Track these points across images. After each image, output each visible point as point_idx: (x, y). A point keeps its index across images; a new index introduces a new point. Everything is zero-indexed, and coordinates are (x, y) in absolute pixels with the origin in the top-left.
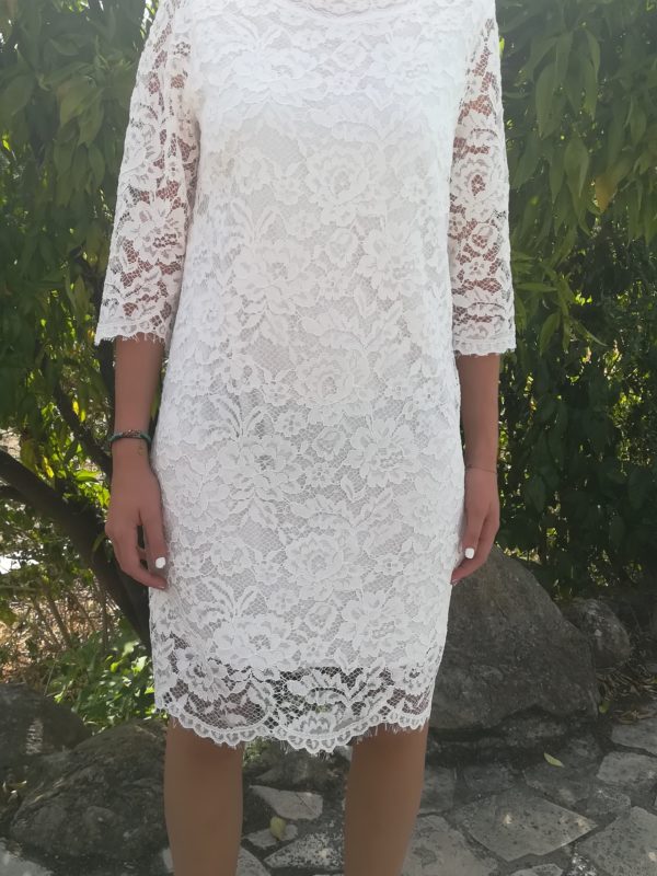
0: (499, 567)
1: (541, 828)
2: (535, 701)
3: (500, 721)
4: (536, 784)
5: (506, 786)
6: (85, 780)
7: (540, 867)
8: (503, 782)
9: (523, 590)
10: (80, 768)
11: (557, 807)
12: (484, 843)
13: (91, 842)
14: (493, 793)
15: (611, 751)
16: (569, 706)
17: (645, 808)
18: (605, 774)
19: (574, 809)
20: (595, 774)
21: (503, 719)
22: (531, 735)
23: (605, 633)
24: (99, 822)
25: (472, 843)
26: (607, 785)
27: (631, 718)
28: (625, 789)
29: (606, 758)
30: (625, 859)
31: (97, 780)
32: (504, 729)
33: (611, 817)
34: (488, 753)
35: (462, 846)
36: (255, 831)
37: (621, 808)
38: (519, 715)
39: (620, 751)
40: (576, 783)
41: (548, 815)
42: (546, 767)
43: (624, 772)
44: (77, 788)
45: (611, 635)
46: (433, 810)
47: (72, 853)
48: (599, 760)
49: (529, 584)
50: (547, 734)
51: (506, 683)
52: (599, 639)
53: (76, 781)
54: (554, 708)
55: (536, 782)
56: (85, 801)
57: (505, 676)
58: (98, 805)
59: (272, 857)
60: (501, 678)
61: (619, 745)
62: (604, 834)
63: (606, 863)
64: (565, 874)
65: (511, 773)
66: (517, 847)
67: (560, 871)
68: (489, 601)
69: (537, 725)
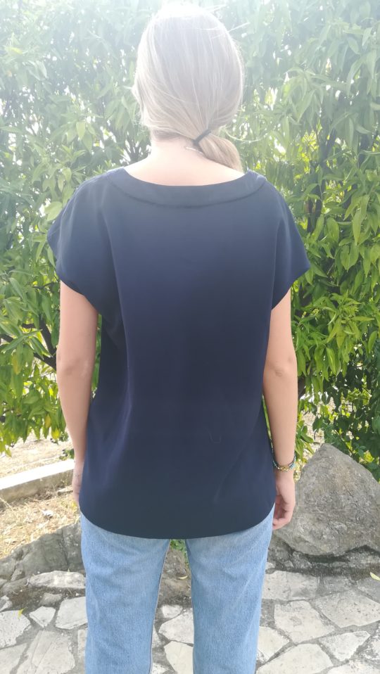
0: (349, 468)
1: (362, 612)
2: (365, 543)
3: (344, 553)
5: (346, 588)
7: (358, 632)
8: (345, 586)
9: (363, 481)
11: (373, 602)
12: (329, 617)
14: (338, 592)
21: (347, 552)
22: (363, 562)
25: (323, 617)
32: (348, 557)
34: (339, 570)
35: (316, 618)
38: (356, 550)
41: (367, 605)
42: (371, 580)
46: (304, 598)
49: (367, 478)
50: (373, 562)
51: (349, 532)
54: (377, 548)
55: (363, 588)
57: (349, 528)
60: (346, 529)
64: (371, 637)
65: (351, 582)
66: (347, 621)
67: (369, 635)
68: (342, 487)
69: (367, 556)
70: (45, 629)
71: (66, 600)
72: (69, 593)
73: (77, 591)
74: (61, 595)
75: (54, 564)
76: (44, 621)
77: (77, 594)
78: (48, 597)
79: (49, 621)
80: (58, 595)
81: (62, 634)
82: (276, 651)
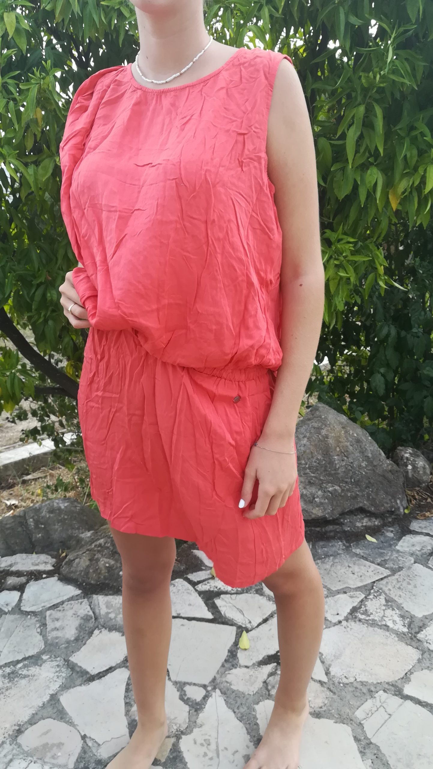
0: (343, 428)
1: (356, 574)
2: (361, 505)
3: (338, 515)
4: (358, 551)
5: (340, 552)
6: (100, 545)
7: (352, 593)
8: (339, 550)
9: (358, 441)
10: (98, 539)
11: (368, 563)
13: (102, 577)
14: (331, 555)
15: (408, 534)
16: (383, 508)
17: (422, 564)
18: (401, 546)
19: (378, 564)
20: (395, 546)
21: (340, 515)
22: (359, 524)
23: (415, 468)
24: (107, 567)
26: (402, 552)
27: (425, 516)
28: (412, 555)
29: (404, 538)
30: (404, 590)
31: (106, 545)
33: (400, 569)
34: (332, 534)
36: (192, 573)
37: (407, 564)
38: (351, 512)
39: (413, 534)
40: (382, 551)
41: (362, 567)
42: (366, 542)
43: (413, 545)
44: (95, 549)
45: (418, 468)
47: (92, 582)
48: (400, 539)
49: (363, 438)
50: (369, 524)
51: (343, 494)
52: (410, 471)
53: (95, 546)
54: (373, 509)
56: (100, 556)
57: (343, 490)
58: (106, 558)
59: (200, 585)
60: (340, 491)
61: (414, 531)
62: (393, 577)
63: (391, 592)
64: (366, 597)
65: (344, 545)
66: (340, 583)
67: (363, 596)
68: (336, 448)
69: (363, 519)
70: (9, 612)
71: (32, 583)
72: (36, 576)
73: (44, 572)
74: (26, 578)
75: (17, 548)
76: (7, 605)
77: (44, 576)
78: (11, 581)
79: (14, 604)
80: (22, 578)
81: (29, 617)
82: (264, 617)
